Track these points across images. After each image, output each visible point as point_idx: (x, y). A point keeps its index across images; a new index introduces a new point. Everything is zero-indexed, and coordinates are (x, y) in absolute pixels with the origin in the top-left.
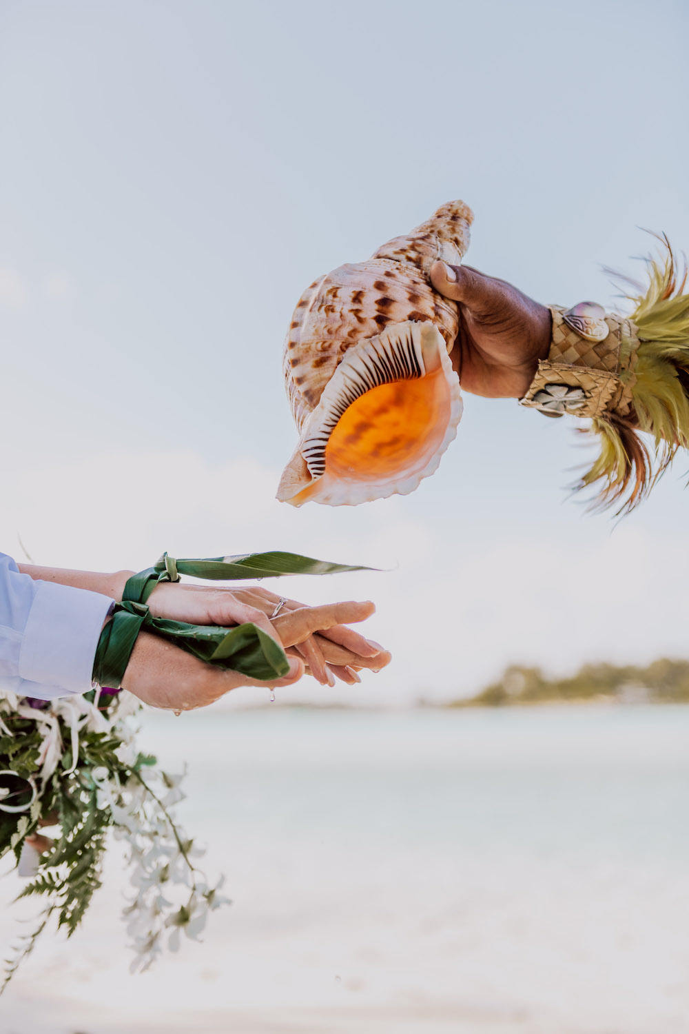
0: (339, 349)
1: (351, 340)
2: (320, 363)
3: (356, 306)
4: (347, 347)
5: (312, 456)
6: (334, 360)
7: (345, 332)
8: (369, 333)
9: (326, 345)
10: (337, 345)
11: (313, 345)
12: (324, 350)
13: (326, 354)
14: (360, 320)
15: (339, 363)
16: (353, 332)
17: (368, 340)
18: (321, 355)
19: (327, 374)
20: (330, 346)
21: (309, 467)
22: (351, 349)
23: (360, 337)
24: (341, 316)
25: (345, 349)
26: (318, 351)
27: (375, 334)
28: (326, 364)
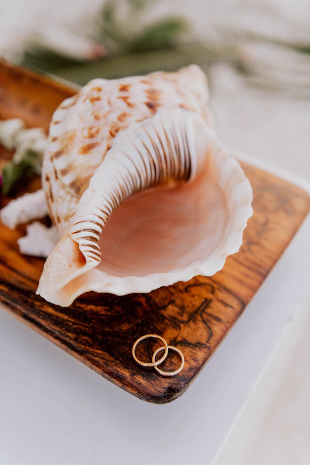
0: (109, 134)
1: (120, 124)
2: (88, 149)
3: (124, 94)
4: (117, 131)
5: (84, 238)
6: (103, 147)
7: (113, 117)
8: (140, 117)
9: (93, 131)
10: (105, 132)
11: (79, 133)
12: (91, 136)
13: (94, 141)
14: (129, 105)
15: (109, 149)
16: (122, 117)
17: (139, 124)
18: (88, 142)
19: (94, 162)
20: (97, 132)
21: (82, 249)
22: (121, 135)
23: (131, 121)
24: (109, 102)
25: (114, 133)
26: (84, 137)
27: (146, 118)
28: (94, 151)
